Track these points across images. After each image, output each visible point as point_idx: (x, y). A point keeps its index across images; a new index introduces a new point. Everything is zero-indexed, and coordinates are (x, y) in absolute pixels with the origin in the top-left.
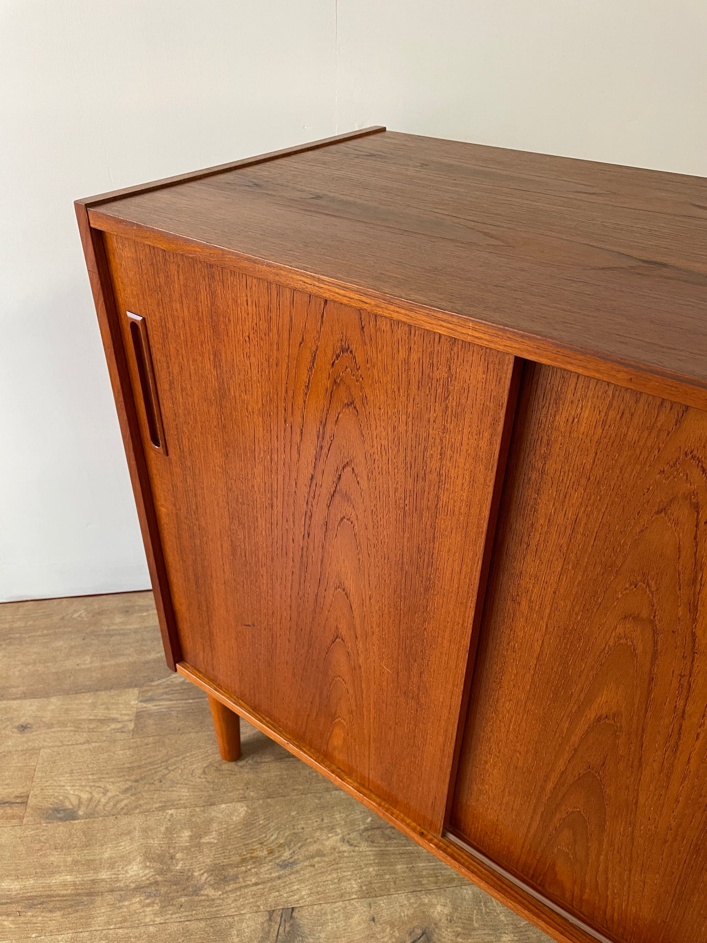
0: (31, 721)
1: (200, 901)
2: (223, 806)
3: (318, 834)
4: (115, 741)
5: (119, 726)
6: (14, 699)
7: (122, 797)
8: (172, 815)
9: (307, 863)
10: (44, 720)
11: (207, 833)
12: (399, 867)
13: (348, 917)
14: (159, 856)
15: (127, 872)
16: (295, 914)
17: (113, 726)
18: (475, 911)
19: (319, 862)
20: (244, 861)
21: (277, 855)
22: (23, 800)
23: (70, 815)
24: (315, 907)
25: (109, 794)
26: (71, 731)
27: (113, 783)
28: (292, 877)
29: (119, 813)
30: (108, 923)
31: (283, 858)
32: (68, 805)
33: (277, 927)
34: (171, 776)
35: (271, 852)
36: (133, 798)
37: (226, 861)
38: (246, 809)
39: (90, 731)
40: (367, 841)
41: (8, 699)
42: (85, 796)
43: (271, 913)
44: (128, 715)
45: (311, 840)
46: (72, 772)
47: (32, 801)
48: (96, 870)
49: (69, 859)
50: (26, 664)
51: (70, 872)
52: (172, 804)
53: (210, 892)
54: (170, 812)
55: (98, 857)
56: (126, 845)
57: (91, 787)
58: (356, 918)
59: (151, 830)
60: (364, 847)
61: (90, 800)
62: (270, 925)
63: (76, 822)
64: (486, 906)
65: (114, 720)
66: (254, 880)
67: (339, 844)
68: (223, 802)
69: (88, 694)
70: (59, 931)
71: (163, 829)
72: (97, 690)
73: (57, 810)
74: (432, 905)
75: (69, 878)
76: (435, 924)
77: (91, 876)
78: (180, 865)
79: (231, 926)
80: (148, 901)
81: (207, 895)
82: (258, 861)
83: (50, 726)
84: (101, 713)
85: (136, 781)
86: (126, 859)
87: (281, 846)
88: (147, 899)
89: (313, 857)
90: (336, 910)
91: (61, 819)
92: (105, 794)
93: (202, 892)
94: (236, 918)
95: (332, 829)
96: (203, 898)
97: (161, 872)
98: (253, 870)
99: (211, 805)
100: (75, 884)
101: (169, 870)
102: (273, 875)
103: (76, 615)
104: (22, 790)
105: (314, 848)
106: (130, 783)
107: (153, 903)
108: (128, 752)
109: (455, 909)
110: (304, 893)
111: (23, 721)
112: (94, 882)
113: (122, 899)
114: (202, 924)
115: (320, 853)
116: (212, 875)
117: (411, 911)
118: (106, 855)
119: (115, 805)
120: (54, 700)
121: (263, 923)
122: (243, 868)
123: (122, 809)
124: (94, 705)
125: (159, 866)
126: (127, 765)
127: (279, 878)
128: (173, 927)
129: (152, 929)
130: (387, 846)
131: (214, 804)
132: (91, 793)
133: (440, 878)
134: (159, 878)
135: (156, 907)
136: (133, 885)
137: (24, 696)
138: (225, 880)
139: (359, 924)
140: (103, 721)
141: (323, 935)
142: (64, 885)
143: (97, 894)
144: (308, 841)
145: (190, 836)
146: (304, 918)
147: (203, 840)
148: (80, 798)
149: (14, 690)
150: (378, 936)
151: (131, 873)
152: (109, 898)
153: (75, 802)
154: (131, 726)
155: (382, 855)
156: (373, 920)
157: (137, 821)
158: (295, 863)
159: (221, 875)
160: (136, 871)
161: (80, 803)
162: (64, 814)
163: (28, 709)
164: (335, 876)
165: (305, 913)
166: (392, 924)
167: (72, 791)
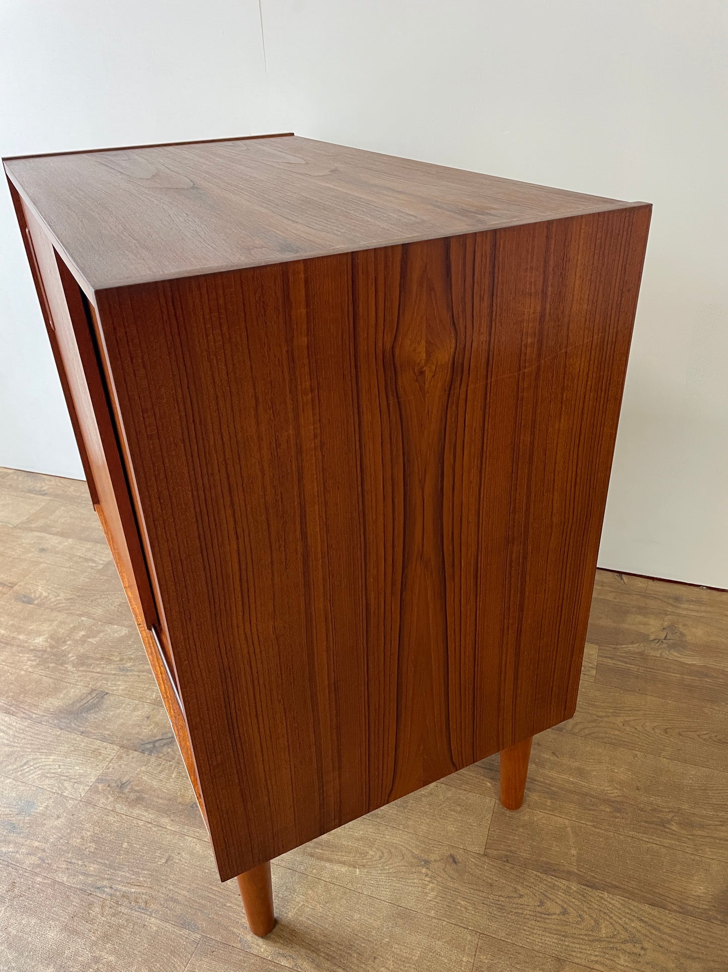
0: (49, 547)
1: (61, 669)
2: (116, 626)
4: (85, 572)
6: (50, 534)
7: (64, 601)
8: (83, 620)
9: (136, 673)
10: (56, 549)
11: (93, 637)
13: (134, 710)
14: (58, 638)
15: (34, 640)
16: (106, 696)
19: (144, 675)
20: (102, 658)
21: (124, 662)
22: (12, 585)
23: (30, 601)
24: (120, 697)
25: (58, 598)
26: (66, 559)
27: (65, 593)
28: (121, 678)
29: (55, 609)
31: (125, 666)
32: (33, 596)
33: (90, 698)
34: (99, 601)
35: (121, 660)
36: (69, 604)
37: (92, 655)
38: (127, 632)
39: (76, 562)
41: (46, 533)
42: (45, 594)
43: (93, 690)
44: (103, 561)
46: (48, 581)
47: (16, 588)
48: (19, 633)
49: (11, 623)
51: (5, 629)
52: (88, 615)
53: (70, 668)
54: (83, 618)
55: (25, 627)
56: (45, 627)
57: (52, 591)
58: (139, 713)
59: (65, 624)
61: (46, 597)
62: (87, 696)
63: (30, 606)
65: (94, 561)
66: (99, 670)
68: (117, 624)
71: (72, 626)
72: (98, 543)
73: (25, 597)
77: (15, 635)
78: (66, 647)
79: (66, 688)
80: (33, 658)
81: (67, 668)
82: (110, 662)
83: (57, 553)
84: (89, 555)
85: (79, 596)
86: (39, 634)
87: (131, 659)
90: (131, 704)
91: (23, 602)
92: (56, 597)
93: (66, 666)
94: (72, 685)
96: (64, 668)
97: (52, 647)
98: (103, 665)
99: (109, 623)
101: (57, 647)
102: (112, 672)
104: (15, 580)
106: (74, 596)
107: (35, 660)
108: (87, 580)
110: (120, 688)
111: (45, 546)
112: (14, 638)
113: (21, 652)
114: (51, 681)
116: (78, 659)
118: (31, 628)
119: (56, 604)
120: (70, 540)
121: (84, 693)
122: (98, 662)
123: (59, 608)
124: (89, 550)
125: (53, 643)
126: (80, 586)
127: (114, 675)
128: (35, 676)
129: (23, 673)
131: (111, 624)
132: (49, 594)
134: (49, 649)
135: (34, 663)
136: (32, 648)
137: (56, 534)
138: (83, 664)
139: (138, 716)
140: (86, 560)
141: (111, 713)
143: (12, 645)
145: (84, 635)
146: (108, 701)
147: (89, 640)
148: (41, 594)
149: (54, 529)
150: (143, 727)
151: (36, 641)
152: (15, 649)
153: (37, 595)
154: (101, 567)
156: (148, 718)
157: (61, 617)
158: (131, 671)
159: (83, 661)
160: (39, 641)
161: (40, 596)
162: (27, 600)
163: (53, 541)
164: (147, 686)
165: (112, 698)
166: (157, 724)
167: (40, 590)
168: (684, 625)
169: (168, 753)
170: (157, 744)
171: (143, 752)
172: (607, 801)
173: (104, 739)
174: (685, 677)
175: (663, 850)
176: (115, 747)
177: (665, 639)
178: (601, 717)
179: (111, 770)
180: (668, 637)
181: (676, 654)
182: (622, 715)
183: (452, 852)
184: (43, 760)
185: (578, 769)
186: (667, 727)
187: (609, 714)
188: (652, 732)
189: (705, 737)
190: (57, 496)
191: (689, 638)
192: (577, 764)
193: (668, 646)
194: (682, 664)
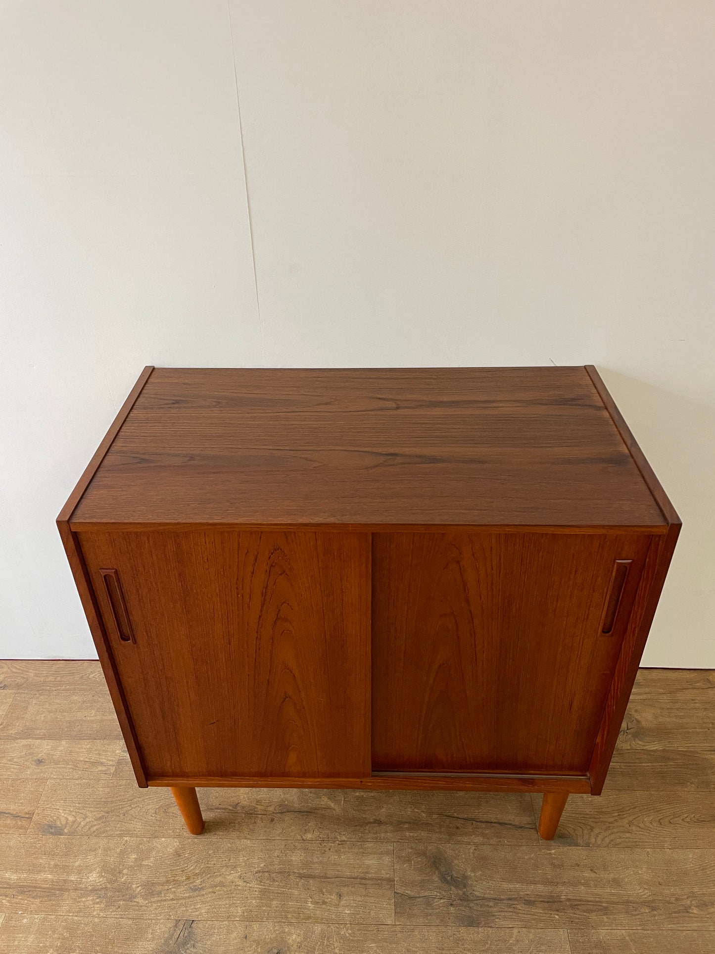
0: (45, 757)
1: (133, 906)
2: (163, 839)
3: (224, 870)
4: (99, 780)
5: (104, 768)
6: (37, 739)
7: (96, 823)
8: (126, 841)
9: (210, 890)
10: (54, 757)
11: (147, 858)
12: (274, 902)
13: (229, 932)
14: (112, 870)
15: (88, 878)
16: (194, 925)
17: (100, 768)
18: (319, 943)
19: (219, 891)
20: (168, 882)
21: (192, 880)
22: (29, 816)
23: (58, 832)
24: (209, 922)
25: (88, 820)
26: (71, 768)
27: (92, 812)
28: (198, 898)
29: (91, 835)
30: (69, 911)
31: (195, 884)
32: (58, 823)
33: (179, 932)
34: (132, 812)
35: (188, 878)
36: (103, 825)
37: (156, 880)
38: (178, 844)
39: (84, 770)
40: (257, 880)
41: (33, 738)
42: (71, 819)
43: (178, 921)
44: (112, 761)
45: (218, 874)
46: (65, 801)
47: (35, 818)
48: (68, 873)
49: (52, 863)
50: (50, 712)
51: (51, 873)
52: (128, 833)
53: (140, 900)
54: (126, 839)
55: (71, 865)
56: (91, 859)
57: (76, 812)
58: (235, 934)
59: (110, 850)
60: (254, 884)
61: (74, 822)
62: (175, 930)
63: (62, 837)
64: (328, 941)
65: (102, 764)
66: (171, 897)
67: (237, 880)
68: (163, 837)
69: (88, 741)
70: (37, 912)
71: (118, 850)
72: (95, 739)
73: (51, 827)
74: (290, 934)
75: (50, 876)
76: (288, 947)
77: (64, 877)
78: (124, 878)
79: (149, 926)
80: (97, 900)
81: (138, 902)
82: (177, 883)
83: (57, 763)
84: (93, 757)
85: (108, 812)
86: (90, 869)
87: (197, 875)
88: (98, 898)
89: (216, 886)
90: (222, 926)
91: (52, 833)
92: (84, 819)
93: (135, 900)
94: (153, 921)
95: (234, 867)
96: (135, 903)
97: (110, 881)
98: (173, 890)
99: (155, 837)
100: (52, 881)
101: (116, 881)
102: (186, 895)
103: (91, 676)
104: (30, 809)
105: (218, 880)
106: (103, 813)
107: (101, 902)
108: (107, 790)
109: (305, 939)
110: (203, 911)
111: (40, 756)
112: (65, 881)
113: (82, 896)
114: (130, 922)
115: (222, 884)
116: (144, 888)
117: (274, 935)
118: (77, 864)
119: (90, 828)
120: (64, 742)
121: (170, 928)
122: (166, 887)
123: (94, 832)
124: (90, 750)
125: (110, 876)
126: (103, 800)
127: (189, 897)
128: (111, 921)
129: (96, 920)
130: (270, 885)
131: (157, 837)
132: (75, 817)
133: (301, 915)
134: (109, 886)
135: (102, 906)
136: (90, 888)
137: (44, 738)
138: (152, 894)
139: (235, 939)
140: (94, 764)
141: (209, 943)
142: (45, 881)
143: (68, 890)
144: (216, 874)
145: (136, 859)
146: (198, 929)
147: (144, 863)
148: (67, 819)
149: (38, 732)
150: (246, 950)
151: (91, 879)
152: (73, 894)
153: (64, 822)
154: (113, 769)
155: (264, 893)
156: (246, 938)
157: (102, 842)
158: (202, 888)
159: (150, 890)
160: (94, 878)
161: (67, 823)
162: (54, 830)
163: (45, 747)
164: (228, 902)
165: (201, 925)
167: (64, 815)
168: (636, 711)
172: (645, 903)
174: (655, 764)
175: (695, 934)
177: (627, 729)
178: (612, 823)
180: (629, 727)
181: (640, 743)
182: (625, 816)
185: (614, 880)
186: (659, 818)
187: (616, 818)
188: (651, 826)
189: (688, 819)
190: (19, 686)
191: (644, 724)
192: (612, 875)
193: (632, 736)
194: (648, 752)
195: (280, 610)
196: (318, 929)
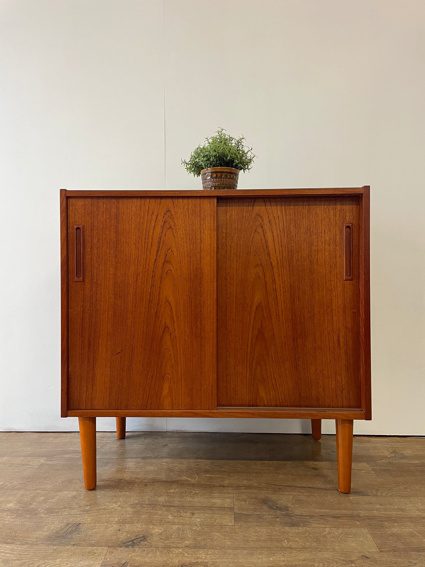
1: (36, 517)
3: (108, 503)
4: (26, 470)
5: (31, 467)
7: (19, 485)
8: (39, 492)
9: (96, 511)
11: (52, 499)
12: (143, 516)
13: (106, 528)
14: (25, 503)
15: (6, 505)
16: (80, 525)
17: (28, 466)
19: (102, 511)
20: (65, 508)
21: (82, 508)
24: (92, 524)
25: (13, 484)
26: (7, 466)
27: (17, 481)
28: (86, 515)
29: (14, 489)
31: (85, 509)
33: (68, 528)
34: (45, 482)
35: (80, 507)
36: (23, 486)
37: (56, 507)
38: (76, 494)
39: (17, 467)
40: (131, 507)
43: (69, 523)
44: (37, 464)
45: (103, 505)
52: (41, 489)
53: (43, 515)
56: (11, 498)
58: (111, 529)
59: (26, 495)
60: (129, 509)
61: (3, 484)
62: (65, 527)
64: (183, 532)
65: (30, 465)
66: (66, 514)
67: (116, 507)
68: (66, 491)
69: (22, 457)
71: (32, 495)
72: (27, 457)
74: (153, 529)
76: (151, 535)
78: (33, 506)
79: (46, 525)
80: (10, 514)
81: (40, 516)
82: (72, 509)
84: (24, 462)
85: (28, 481)
86: (9, 502)
87: (87, 505)
89: (100, 510)
90: (102, 526)
92: (11, 483)
94: (50, 523)
95: (116, 502)
96: (38, 516)
97: (22, 507)
98: (68, 511)
99: (60, 491)
101: (27, 507)
102: (77, 513)
105: (102, 507)
106: (25, 482)
107: (13, 515)
108: (30, 474)
109: (165, 531)
110: (88, 520)
114: (32, 524)
115: (105, 509)
116: (46, 510)
117: (141, 529)
119: (13, 487)
120: (5, 458)
121: (62, 526)
122: (63, 510)
123: (16, 488)
124: (23, 460)
125: (22, 505)
126: (27, 477)
127: (79, 514)
128: (18, 523)
129: (7, 522)
130: (141, 509)
131: (61, 491)
133: (163, 521)
134: (20, 509)
135: (13, 517)
136: (7, 509)
138: (52, 512)
139: (111, 531)
140: (24, 465)
141: (90, 532)
144: (101, 505)
145: (43, 499)
146: (84, 527)
147: (49, 501)
150: (118, 535)
151: (8, 506)
154: (36, 467)
155: (136, 512)
157: (21, 492)
158: (91, 511)
159: (50, 511)
160: (11, 505)
164: (108, 516)
165: (86, 525)
166: (128, 532)
168: (400, 451)
169: (146, 544)
170: (135, 541)
171: (127, 546)
173: (92, 545)
174: (418, 468)
176: (104, 548)
177: (395, 456)
178: (392, 488)
179: (108, 559)
181: (405, 461)
182: (401, 485)
183: (363, 555)
184: (51, 563)
185: (398, 508)
191: (406, 454)
192: (396, 507)
193: (399, 459)
194: (412, 464)
195: (166, 255)
196: (175, 527)
